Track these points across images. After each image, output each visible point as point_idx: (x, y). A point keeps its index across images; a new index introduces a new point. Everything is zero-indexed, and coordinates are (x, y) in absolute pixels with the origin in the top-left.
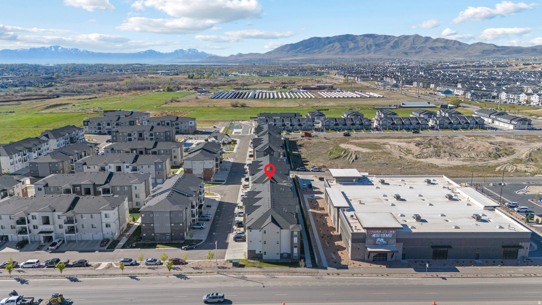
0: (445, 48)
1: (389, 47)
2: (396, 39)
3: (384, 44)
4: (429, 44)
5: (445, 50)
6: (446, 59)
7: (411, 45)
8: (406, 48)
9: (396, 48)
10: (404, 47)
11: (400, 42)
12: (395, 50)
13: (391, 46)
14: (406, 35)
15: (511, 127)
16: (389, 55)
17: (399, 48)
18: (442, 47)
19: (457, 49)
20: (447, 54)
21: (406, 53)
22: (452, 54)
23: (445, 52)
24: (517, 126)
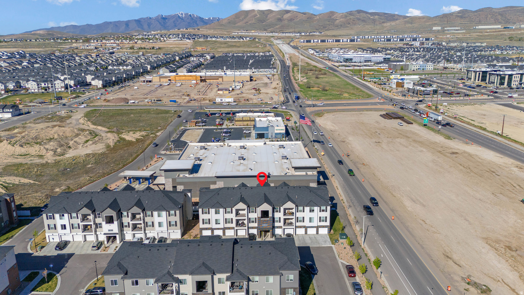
15: (9, 115)
24: (13, 113)
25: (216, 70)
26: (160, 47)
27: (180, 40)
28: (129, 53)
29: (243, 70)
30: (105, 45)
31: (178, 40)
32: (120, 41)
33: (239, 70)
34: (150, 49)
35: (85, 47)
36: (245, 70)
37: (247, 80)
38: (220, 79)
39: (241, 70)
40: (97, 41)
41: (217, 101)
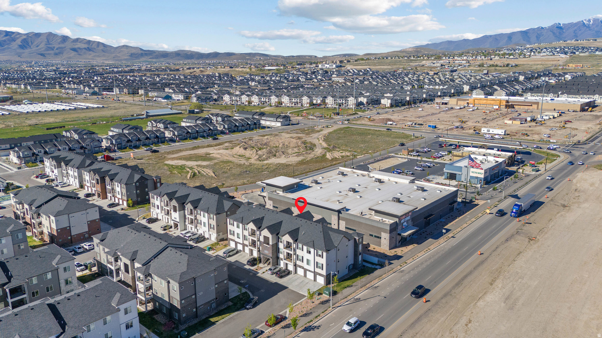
0: (89, 49)
1: (17, 46)
2: (25, 37)
3: (8, 42)
4: (68, 45)
5: (91, 52)
6: (95, 63)
7: (46, 44)
8: (40, 49)
9: (26, 47)
10: (37, 46)
11: (30, 41)
12: (27, 51)
13: (19, 45)
14: (36, 32)
15: (279, 124)
16: (19, 56)
17: (31, 49)
18: (85, 48)
19: (103, 51)
20: (93, 57)
21: (42, 55)
22: (99, 56)
23: (90, 54)
24: (283, 123)
25: (546, 95)
26: (517, 64)
27: (551, 55)
28: (473, 71)
29: (588, 96)
30: (454, 62)
31: (549, 56)
32: (474, 57)
33: (582, 96)
34: (504, 66)
35: (431, 65)
36: (591, 96)
37: (575, 109)
38: (535, 106)
39: (585, 96)
40: (449, 58)
41: (482, 131)
